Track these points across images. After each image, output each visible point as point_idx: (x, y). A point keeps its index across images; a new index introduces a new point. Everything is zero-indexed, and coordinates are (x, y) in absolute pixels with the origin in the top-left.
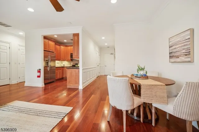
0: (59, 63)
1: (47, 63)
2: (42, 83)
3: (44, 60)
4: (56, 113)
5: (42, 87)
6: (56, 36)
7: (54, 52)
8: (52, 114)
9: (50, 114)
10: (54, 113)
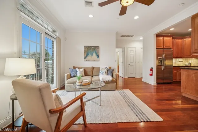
0: (182, 61)
1: (161, 61)
2: (154, 82)
3: (157, 59)
4: (141, 112)
5: (154, 86)
6: (172, 29)
7: (171, 49)
8: (138, 111)
9: (137, 110)
10: (140, 112)
